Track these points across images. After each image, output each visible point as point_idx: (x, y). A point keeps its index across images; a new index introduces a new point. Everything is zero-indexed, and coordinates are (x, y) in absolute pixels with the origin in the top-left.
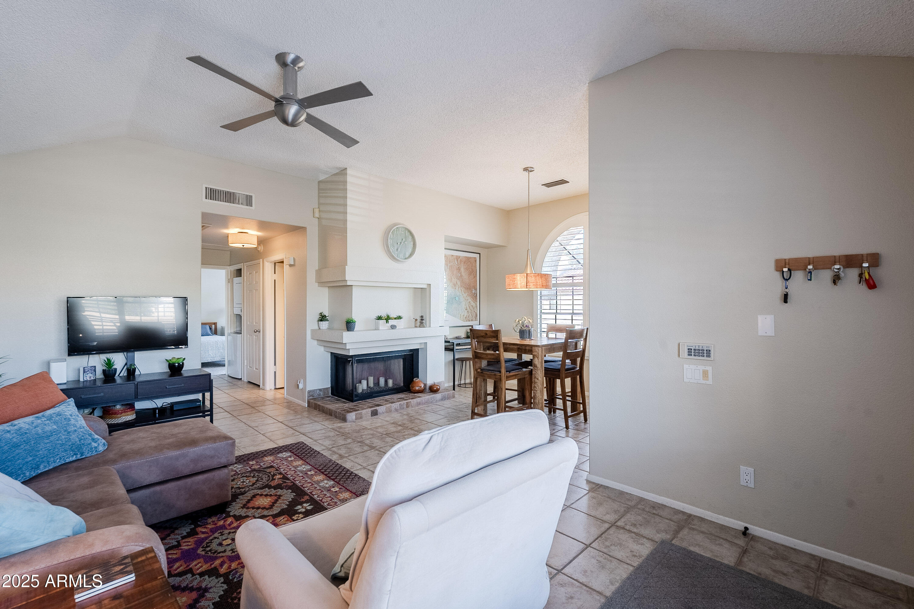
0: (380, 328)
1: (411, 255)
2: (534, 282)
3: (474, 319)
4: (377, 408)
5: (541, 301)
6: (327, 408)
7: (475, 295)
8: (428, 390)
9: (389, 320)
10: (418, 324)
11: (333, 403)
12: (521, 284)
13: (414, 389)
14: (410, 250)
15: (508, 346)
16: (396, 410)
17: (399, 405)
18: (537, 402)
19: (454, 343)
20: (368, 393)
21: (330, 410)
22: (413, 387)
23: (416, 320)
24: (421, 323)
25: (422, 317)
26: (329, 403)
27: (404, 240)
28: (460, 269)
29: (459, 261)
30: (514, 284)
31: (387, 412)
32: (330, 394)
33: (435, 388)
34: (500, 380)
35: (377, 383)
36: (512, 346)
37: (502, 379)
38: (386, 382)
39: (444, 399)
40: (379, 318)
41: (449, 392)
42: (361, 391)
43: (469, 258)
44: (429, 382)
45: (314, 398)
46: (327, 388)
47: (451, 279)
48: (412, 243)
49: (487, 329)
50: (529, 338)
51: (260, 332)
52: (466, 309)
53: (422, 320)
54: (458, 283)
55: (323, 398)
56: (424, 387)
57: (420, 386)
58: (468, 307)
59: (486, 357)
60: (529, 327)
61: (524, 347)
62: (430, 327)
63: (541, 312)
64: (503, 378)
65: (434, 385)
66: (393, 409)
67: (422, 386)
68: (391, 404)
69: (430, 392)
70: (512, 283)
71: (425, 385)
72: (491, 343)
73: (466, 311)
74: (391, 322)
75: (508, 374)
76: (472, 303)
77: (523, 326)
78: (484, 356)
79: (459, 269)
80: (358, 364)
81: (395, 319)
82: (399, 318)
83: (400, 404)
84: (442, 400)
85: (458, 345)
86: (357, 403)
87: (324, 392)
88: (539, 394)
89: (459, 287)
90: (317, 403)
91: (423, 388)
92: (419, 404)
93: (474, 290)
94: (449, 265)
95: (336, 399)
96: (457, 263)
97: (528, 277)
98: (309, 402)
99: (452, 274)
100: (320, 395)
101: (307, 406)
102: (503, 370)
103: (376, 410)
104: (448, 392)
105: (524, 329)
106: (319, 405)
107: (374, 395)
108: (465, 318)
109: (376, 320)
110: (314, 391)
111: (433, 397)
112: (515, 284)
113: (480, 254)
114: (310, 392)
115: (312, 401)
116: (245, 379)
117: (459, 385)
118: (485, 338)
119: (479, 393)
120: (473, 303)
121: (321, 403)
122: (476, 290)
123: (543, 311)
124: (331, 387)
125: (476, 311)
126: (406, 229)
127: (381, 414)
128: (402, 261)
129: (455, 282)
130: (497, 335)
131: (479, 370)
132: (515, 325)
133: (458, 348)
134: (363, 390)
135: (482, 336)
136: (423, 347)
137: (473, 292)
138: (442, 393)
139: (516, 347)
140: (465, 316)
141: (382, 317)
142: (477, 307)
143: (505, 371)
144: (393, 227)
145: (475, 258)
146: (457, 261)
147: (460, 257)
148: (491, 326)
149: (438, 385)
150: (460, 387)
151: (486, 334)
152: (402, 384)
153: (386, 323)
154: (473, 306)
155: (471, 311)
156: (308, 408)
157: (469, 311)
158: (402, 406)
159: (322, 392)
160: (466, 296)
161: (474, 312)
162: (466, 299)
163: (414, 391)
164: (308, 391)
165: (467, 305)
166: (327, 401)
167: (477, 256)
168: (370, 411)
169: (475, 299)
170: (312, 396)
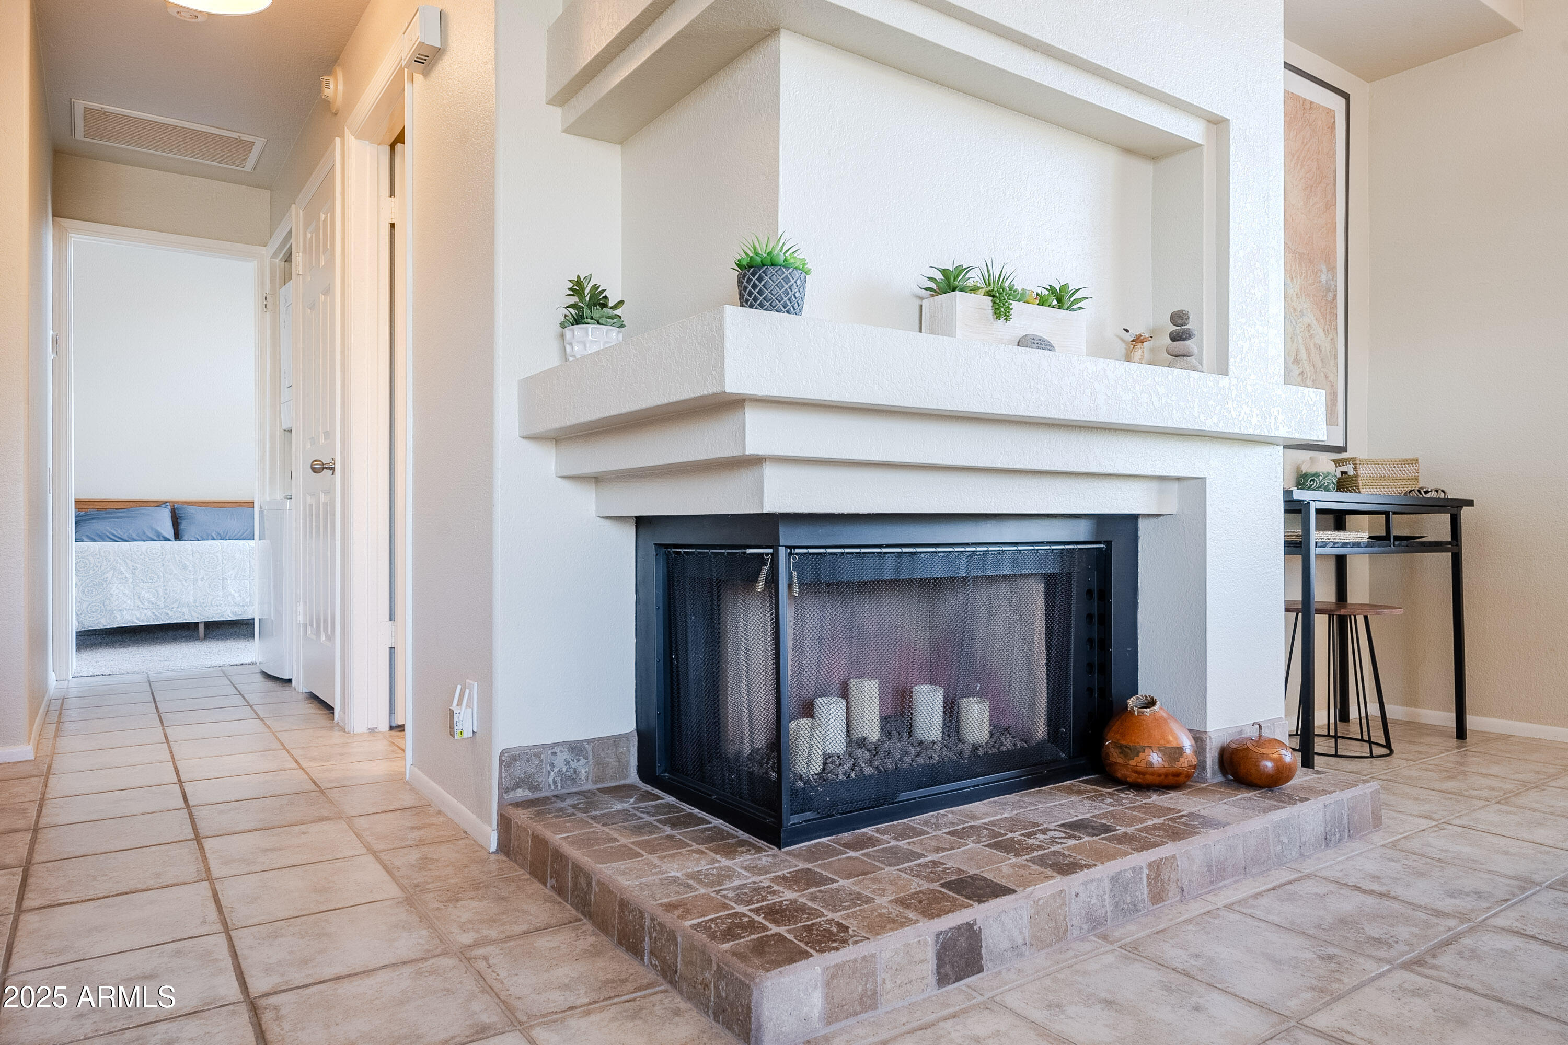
4: (974, 914)
6: (605, 889)
7: (1331, 295)
8: (1214, 774)
9: (1009, 305)
11: (652, 848)
16: (1095, 924)
17: (1107, 884)
20: (863, 779)
21: (624, 904)
22: (1124, 755)
23: (1139, 342)
24: (1176, 355)
25: (1178, 318)
26: (624, 840)
31: (1037, 943)
32: (633, 777)
38: (951, 710)
39: (1334, 834)
42: (817, 767)
43: (1308, 106)
45: (538, 795)
46: (616, 741)
51: (333, 469)
53: (1179, 336)
55: (589, 800)
56: (1192, 753)
57: (1176, 743)
58: (1302, 347)
66: (1074, 914)
67: (1187, 743)
68: (1059, 882)
69: (1230, 786)
71: (1199, 738)
74: (1022, 317)
76: (1318, 331)
81: (1041, 299)
82: (1066, 299)
83: (1114, 879)
84: (1327, 840)
86: (812, 855)
87: (600, 764)
90: (548, 834)
91: (1191, 760)
93: (1325, 270)
95: (671, 807)
98: (505, 823)
100: (573, 778)
101: (493, 848)
103: (971, 933)
106: (559, 856)
107: (903, 796)
110: (536, 753)
113: (1346, 96)
114: (514, 759)
115: (521, 817)
116: (300, 685)
120: (1322, 334)
121: (573, 842)
122: (1332, 269)
124: (638, 730)
127: (1001, 959)
134: (827, 757)
137: (1324, 278)
138: (1324, 800)
141: (967, 279)
142: (1336, 357)
145: (1330, 112)
152: (1041, 731)
153: (997, 315)
154: (1323, 349)
155: (1315, 372)
156: (502, 857)
157: (1308, 370)
158: (1126, 888)
159: (583, 761)
160: (1294, 295)
161: (1326, 377)
162: (1295, 310)
163: (1144, 774)
164: (502, 754)
165: (1299, 337)
166: (606, 829)
167: (1336, 103)
168: (926, 943)
169: (1328, 317)
170: (528, 782)
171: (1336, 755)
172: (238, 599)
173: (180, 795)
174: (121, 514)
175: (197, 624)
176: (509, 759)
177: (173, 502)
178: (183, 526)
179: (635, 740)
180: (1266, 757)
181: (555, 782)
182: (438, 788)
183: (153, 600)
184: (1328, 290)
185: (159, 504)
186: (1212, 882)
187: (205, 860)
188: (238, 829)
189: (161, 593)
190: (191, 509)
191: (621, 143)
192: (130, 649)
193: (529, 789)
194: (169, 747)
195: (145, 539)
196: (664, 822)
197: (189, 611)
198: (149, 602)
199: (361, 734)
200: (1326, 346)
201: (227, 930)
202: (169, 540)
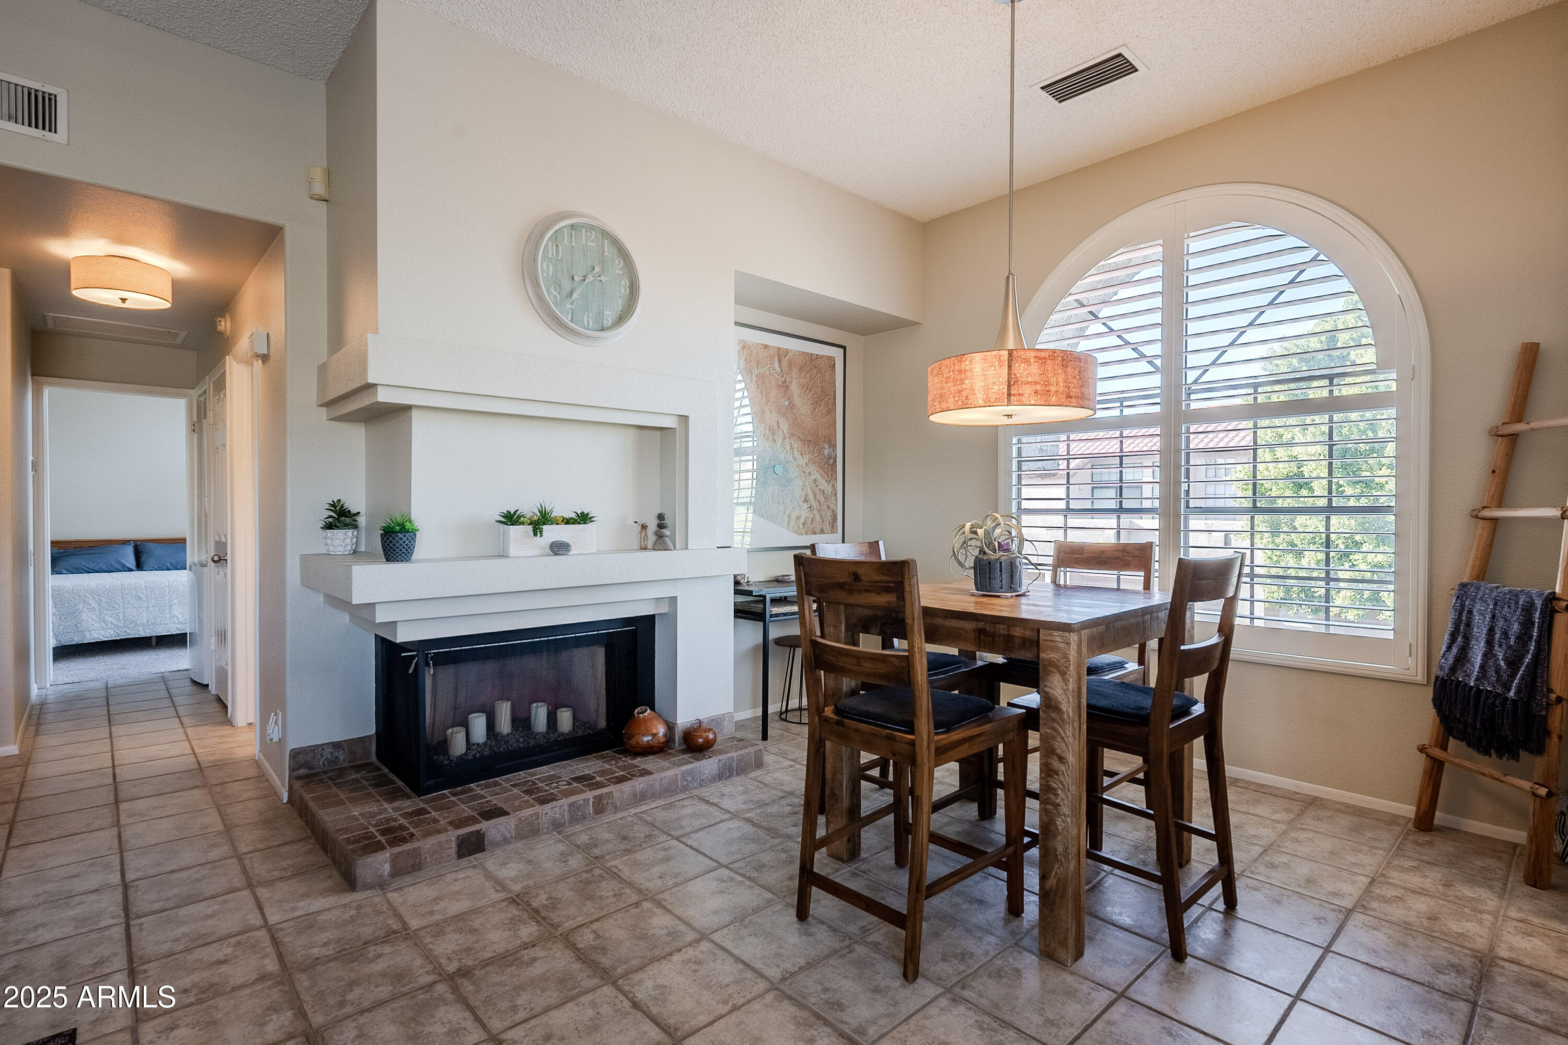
0: (513, 551)
1: (622, 318)
2: (1036, 383)
3: (827, 527)
4: (484, 826)
5: (1019, 476)
7: (831, 460)
8: (680, 744)
9: (544, 527)
10: (652, 538)
11: (356, 800)
12: (986, 389)
13: (633, 742)
14: (619, 304)
15: (939, 621)
16: (557, 826)
17: (566, 808)
18: (1060, 849)
19: (765, 597)
20: (482, 757)
22: (632, 737)
23: (644, 527)
24: (660, 536)
25: (661, 518)
26: (343, 796)
27: (597, 269)
28: (787, 388)
29: (785, 361)
30: (960, 392)
31: (520, 836)
32: (373, 758)
33: (701, 740)
34: (913, 760)
35: (521, 722)
36: (954, 623)
37: (919, 759)
38: (552, 717)
39: (725, 774)
40: (511, 519)
41: (743, 752)
43: (815, 357)
44: (684, 718)
45: (312, 772)
46: (362, 740)
47: (763, 412)
48: (625, 282)
49: (862, 559)
50: (1011, 589)
51: (226, 561)
52: (806, 501)
53: (661, 526)
54: (782, 425)
55: (339, 773)
56: (665, 735)
57: (655, 731)
58: (810, 493)
59: (856, 668)
60: (1008, 550)
61: (1001, 629)
62: (686, 548)
63: (1019, 508)
64: (924, 753)
65: (695, 730)
66: (544, 822)
67: (661, 730)
68: (538, 808)
69: (684, 752)
70: (953, 389)
71: (671, 727)
72: (875, 607)
73: (805, 506)
74: (551, 533)
75: (943, 738)
76: (823, 484)
77: (990, 544)
78: (848, 663)
79: (785, 386)
80: (439, 668)
81: (568, 521)
82: (583, 518)
83: (570, 805)
84: (720, 777)
85: (776, 601)
86: (429, 801)
87: (352, 752)
88: (1069, 820)
89: (785, 438)
90: (306, 794)
91: (663, 740)
92: (640, 798)
93: (827, 447)
94: (755, 372)
96: (778, 369)
97: (1016, 366)
98: (291, 788)
99: (764, 400)
100: (335, 761)
101: (285, 801)
102: (924, 724)
103: (479, 835)
104: (739, 753)
105: (993, 556)
107: (499, 766)
108: (801, 526)
109: (501, 526)
110: (312, 749)
111: (690, 772)
112: (964, 394)
113: (844, 348)
114: (299, 753)
115: (300, 785)
116: (213, 690)
117: (783, 715)
118: (851, 592)
119: (833, 779)
120: (826, 484)
122: (833, 446)
123: (1025, 505)
124: (377, 733)
125: (832, 506)
126: (606, 235)
127: (497, 845)
128: (587, 337)
129: (775, 424)
130: (902, 583)
131: (829, 712)
132: (957, 541)
133: (775, 610)
134: (470, 747)
135: (841, 586)
136: (664, 609)
137: (826, 452)
138: (720, 757)
139: (969, 626)
140: (802, 520)
141: (519, 517)
142: (836, 495)
143: (932, 726)
144: (556, 222)
145: (832, 359)
146: (780, 362)
147: (787, 352)
148: (874, 546)
149: (710, 730)
150: (786, 720)
151: (856, 577)
152: (602, 724)
153: (535, 535)
154: (826, 492)
155: (820, 505)
156: (289, 806)
157: (814, 504)
158: (578, 809)
159: (341, 752)
160: (804, 464)
161: (828, 507)
162: (804, 472)
163: (635, 748)
164: (291, 751)
165: (808, 487)
166: (337, 790)
167: (837, 353)
168: (451, 840)
169: (830, 473)
170: (307, 765)
171: (800, 723)
172: (182, 620)
173: (112, 775)
174: (94, 551)
175: (151, 637)
176: (295, 754)
177: (135, 541)
178: (143, 559)
179: (375, 738)
180: (701, 737)
181: (324, 764)
182: (269, 767)
183: (115, 622)
184: (830, 458)
185: (125, 542)
186: (636, 803)
187: (118, 816)
188: (143, 795)
189: (121, 617)
190: (151, 545)
191: (364, 422)
192: (97, 658)
193: (308, 769)
194: (112, 742)
195: (112, 569)
196: (370, 785)
197: (143, 629)
198: (112, 623)
199: (242, 727)
200: (829, 489)
201: (121, 851)
202: (131, 570)
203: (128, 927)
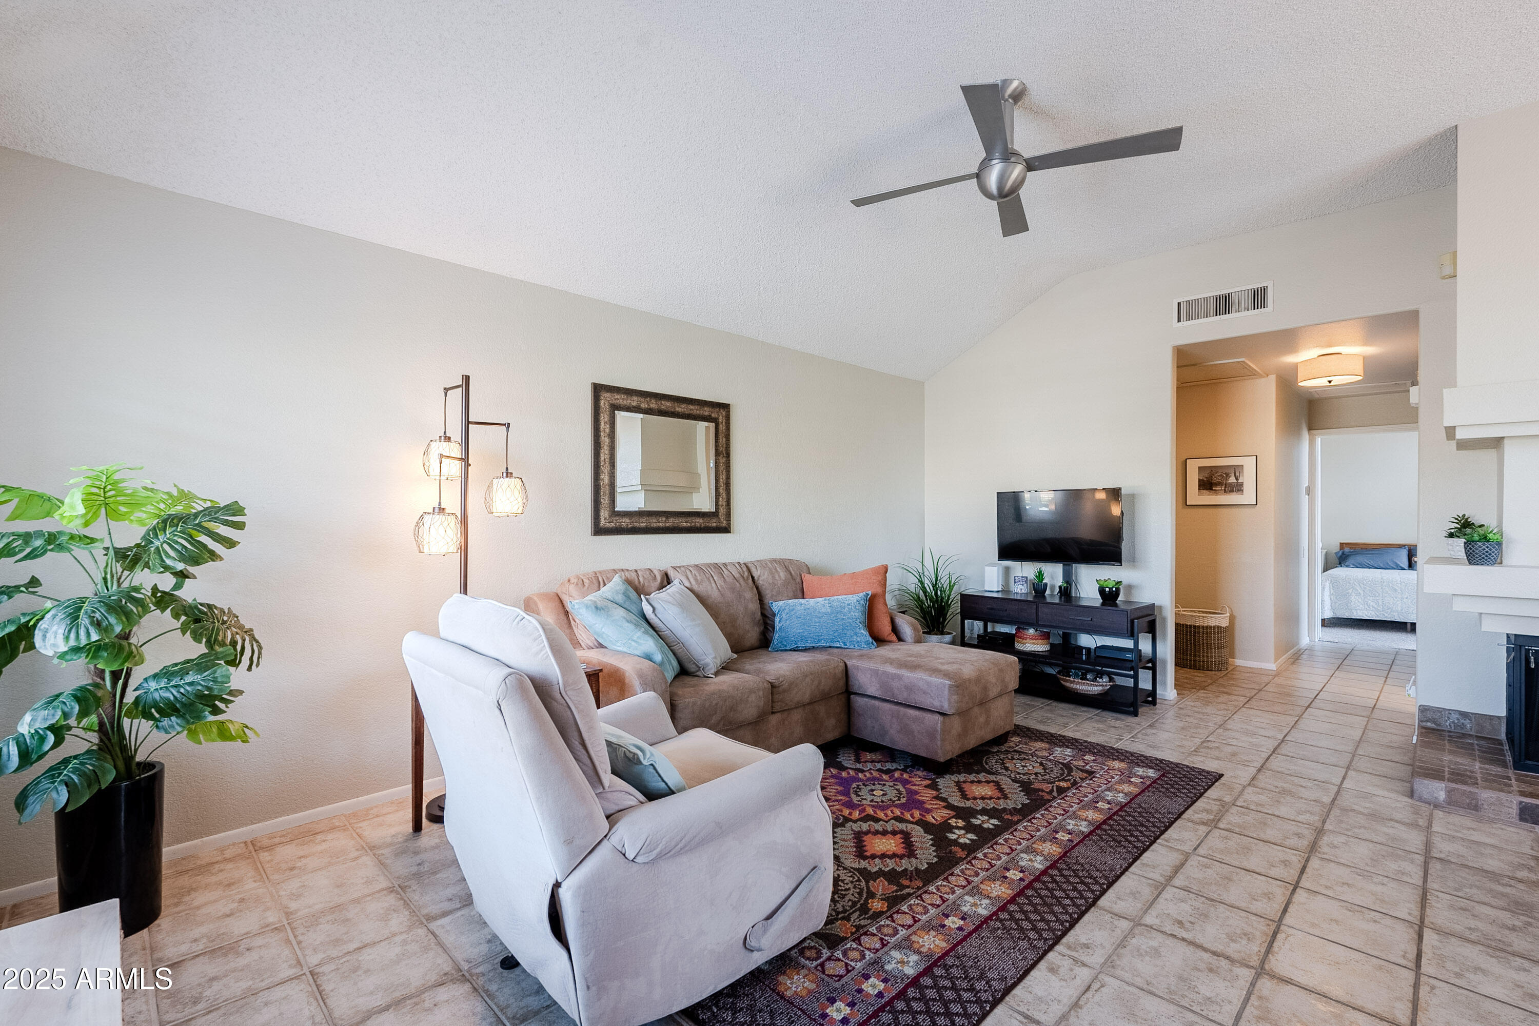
32: (1502, 736)
45: (1439, 728)
46: (1490, 718)
87: (1479, 725)
100: (1461, 726)
101: (1414, 742)
110: (1439, 710)
114: (1426, 710)
159: (1468, 721)
166: (1447, 743)
168: (1512, 802)
170: (1433, 721)
174: (1376, 552)
175: (1406, 623)
176: (1423, 709)
177: (1408, 546)
179: (1504, 720)
181: (1450, 726)
185: (1401, 546)
187: (1304, 713)
188: (1326, 709)
193: (1435, 724)
195: (1388, 567)
196: (1479, 750)
201: (1293, 727)
202: (1403, 569)
203: (1271, 755)
